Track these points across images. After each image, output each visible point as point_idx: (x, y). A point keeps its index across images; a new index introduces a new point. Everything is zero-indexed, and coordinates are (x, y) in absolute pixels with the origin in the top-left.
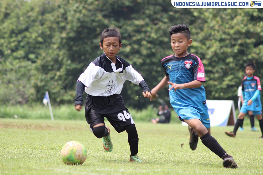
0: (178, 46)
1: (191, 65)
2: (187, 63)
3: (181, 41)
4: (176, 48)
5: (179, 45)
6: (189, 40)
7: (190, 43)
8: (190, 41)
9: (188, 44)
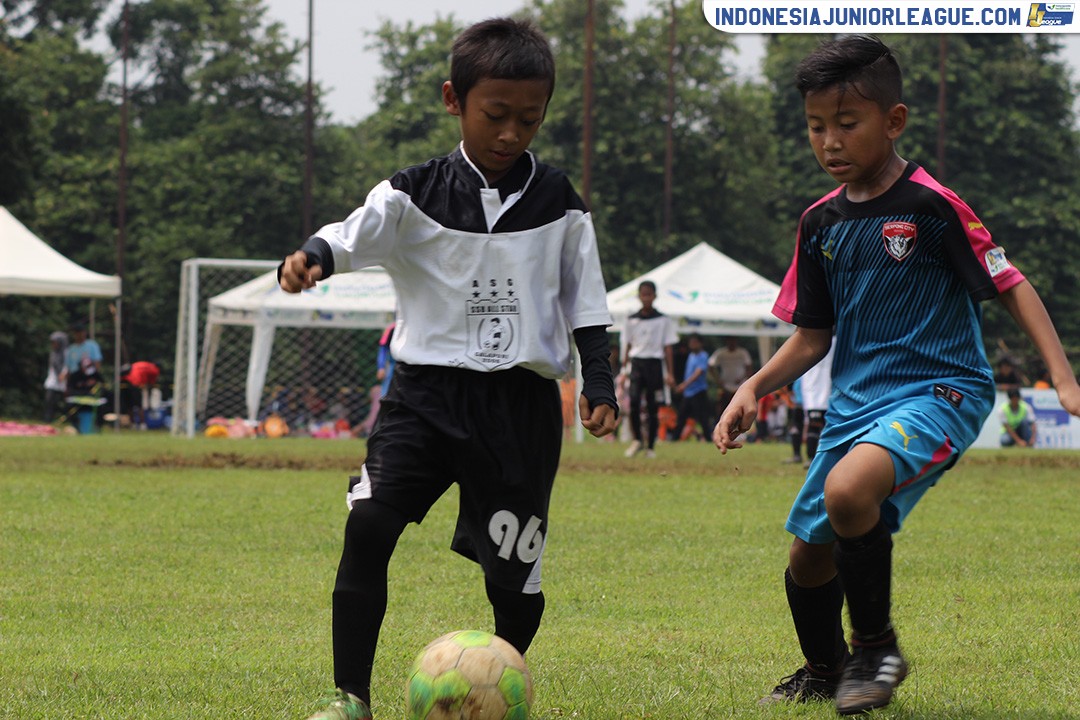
0: (838, 145)
1: (910, 244)
2: (891, 233)
3: (846, 120)
4: (828, 157)
5: (841, 142)
6: (892, 110)
7: (896, 122)
8: (896, 112)
9: (890, 128)
